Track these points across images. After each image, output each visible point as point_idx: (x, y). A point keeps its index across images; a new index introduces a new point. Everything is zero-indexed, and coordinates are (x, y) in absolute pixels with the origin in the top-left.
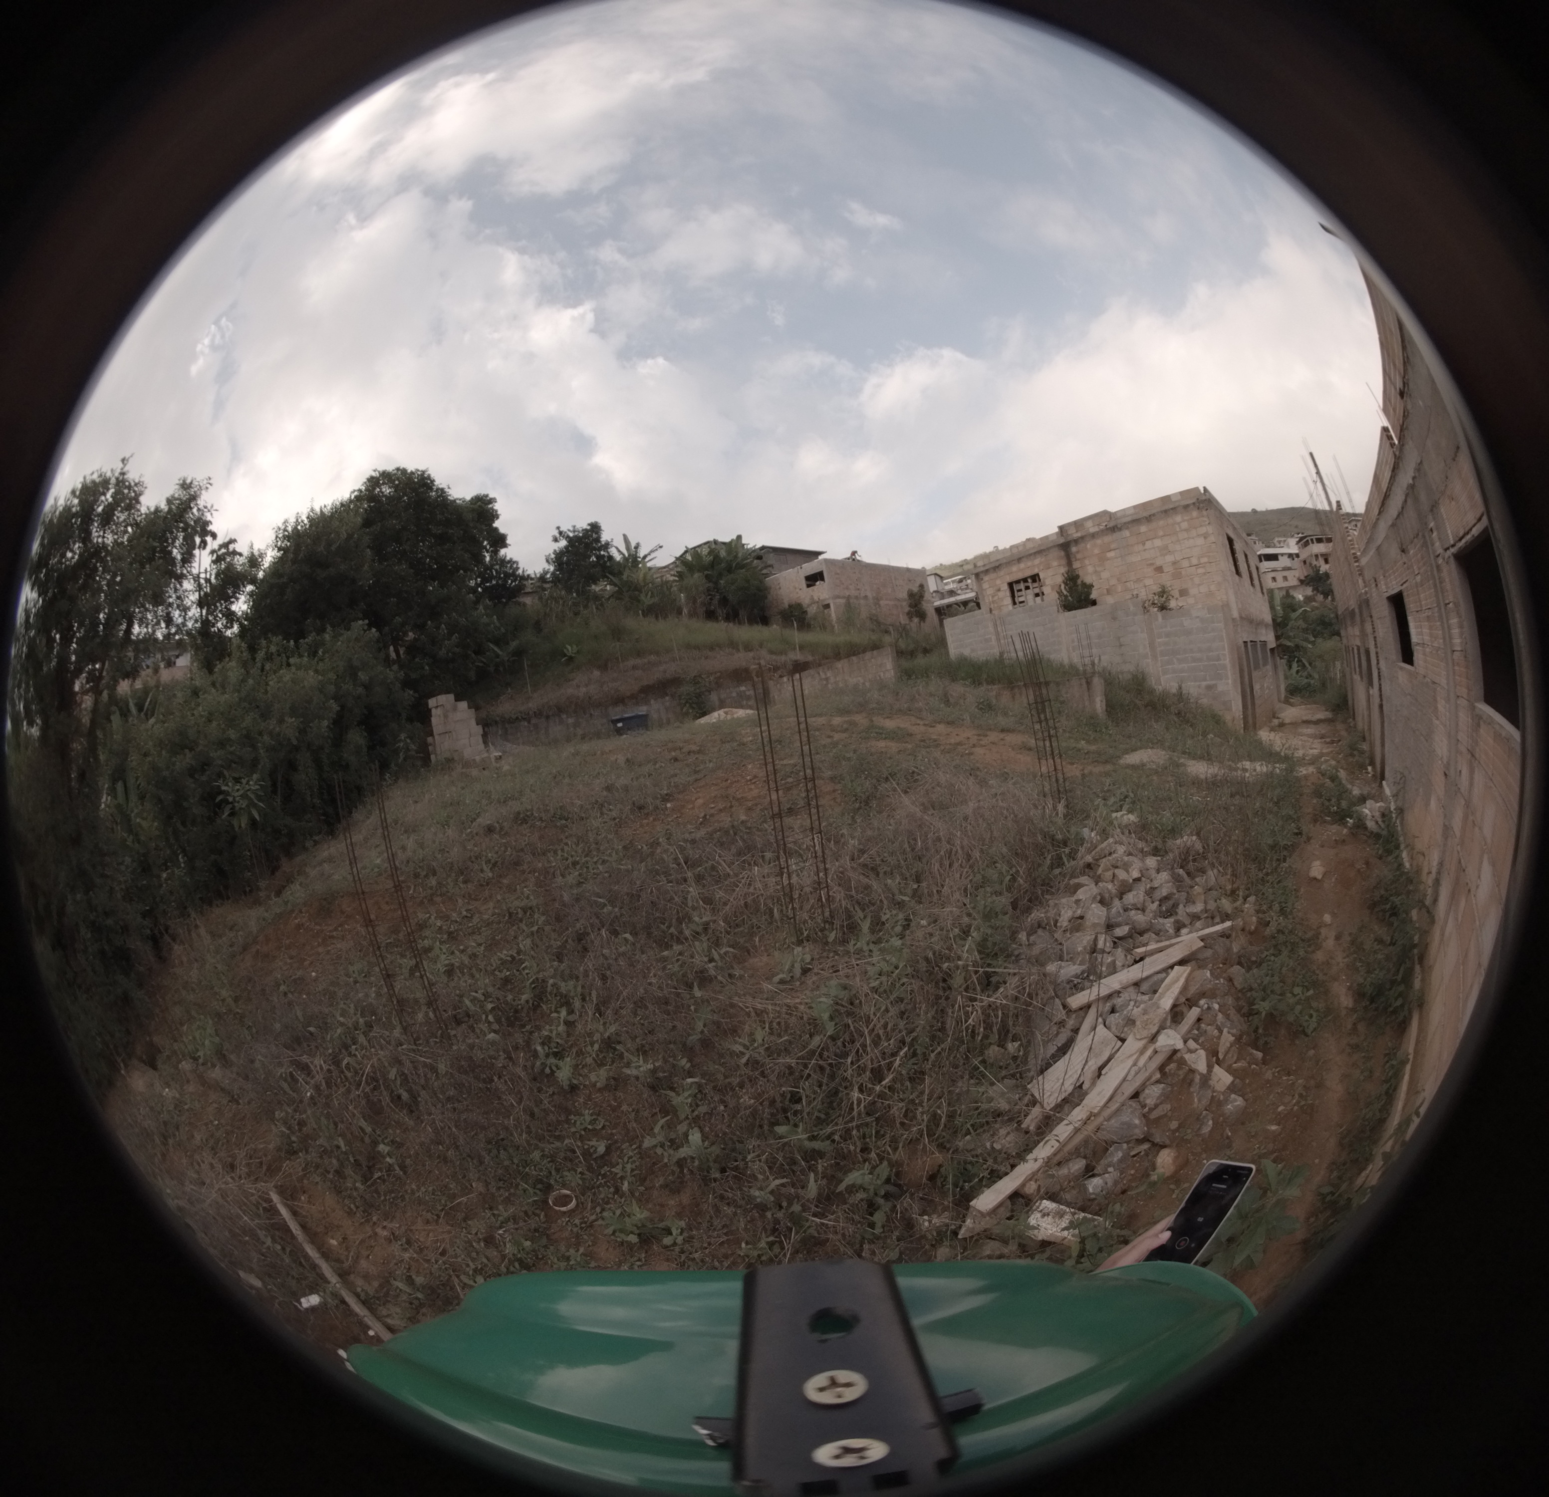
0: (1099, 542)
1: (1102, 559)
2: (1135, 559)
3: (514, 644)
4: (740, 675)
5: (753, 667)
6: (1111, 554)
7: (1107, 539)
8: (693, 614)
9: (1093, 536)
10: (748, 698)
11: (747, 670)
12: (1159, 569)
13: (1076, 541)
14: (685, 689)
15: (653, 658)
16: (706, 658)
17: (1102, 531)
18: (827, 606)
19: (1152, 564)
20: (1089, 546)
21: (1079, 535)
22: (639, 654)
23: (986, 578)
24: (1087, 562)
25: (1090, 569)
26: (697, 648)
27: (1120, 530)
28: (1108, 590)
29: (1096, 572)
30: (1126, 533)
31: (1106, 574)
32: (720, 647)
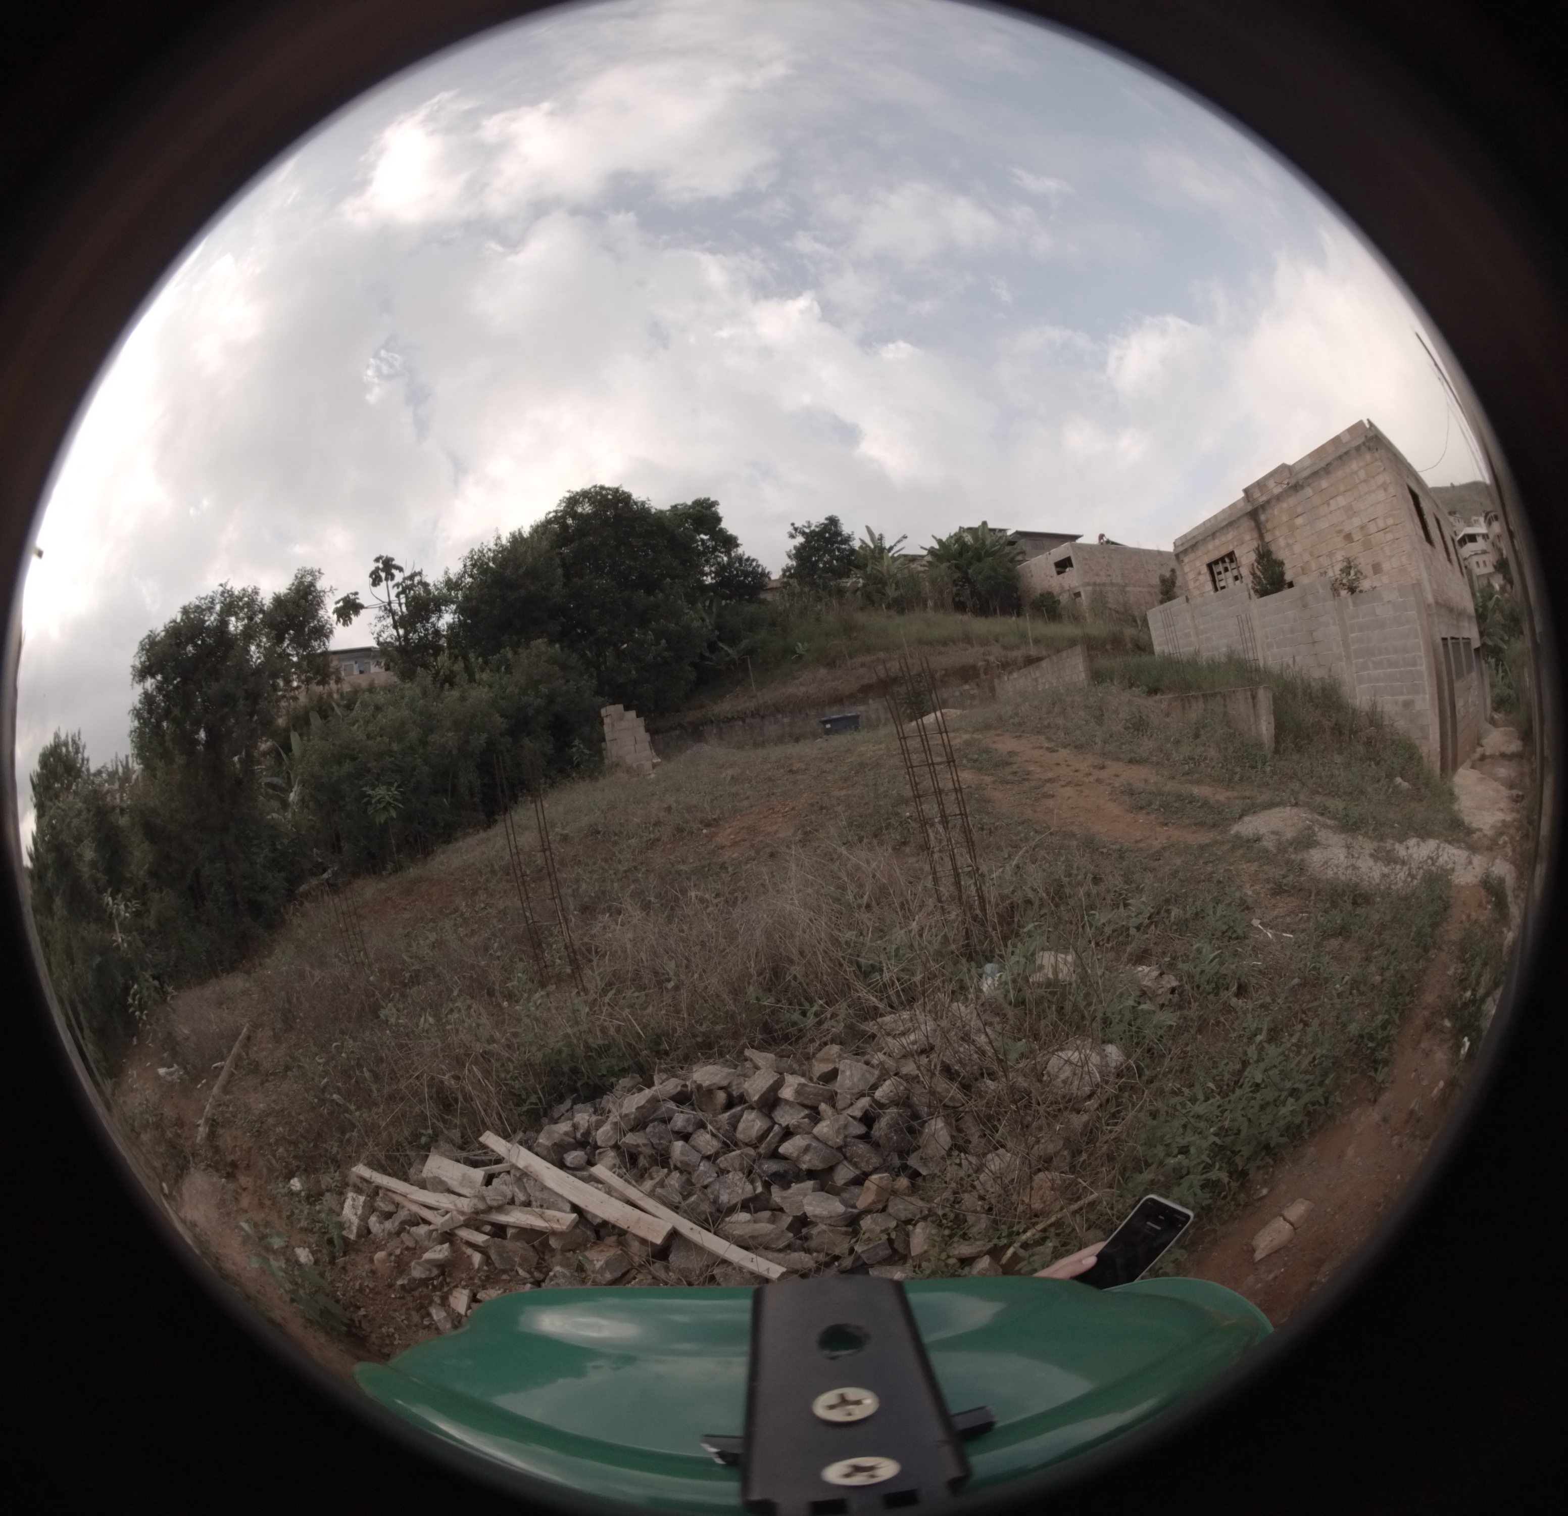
0: (1285, 505)
1: (1292, 529)
2: (1323, 525)
3: (747, 641)
4: (967, 673)
5: (982, 663)
6: (1299, 521)
7: (1292, 501)
8: (938, 606)
9: (1278, 498)
10: (973, 697)
11: (975, 667)
12: (1348, 537)
13: (1264, 507)
14: (906, 688)
15: (881, 654)
16: (937, 654)
17: (1285, 491)
18: (1078, 595)
19: (1341, 531)
20: (1276, 512)
21: (1263, 499)
22: (871, 650)
23: (1187, 559)
24: (1277, 533)
25: (1282, 542)
26: (930, 643)
27: (1302, 487)
28: (1303, 569)
29: (1288, 545)
30: (1308, 491)
31: (1297, 548)
32: (954, 642)
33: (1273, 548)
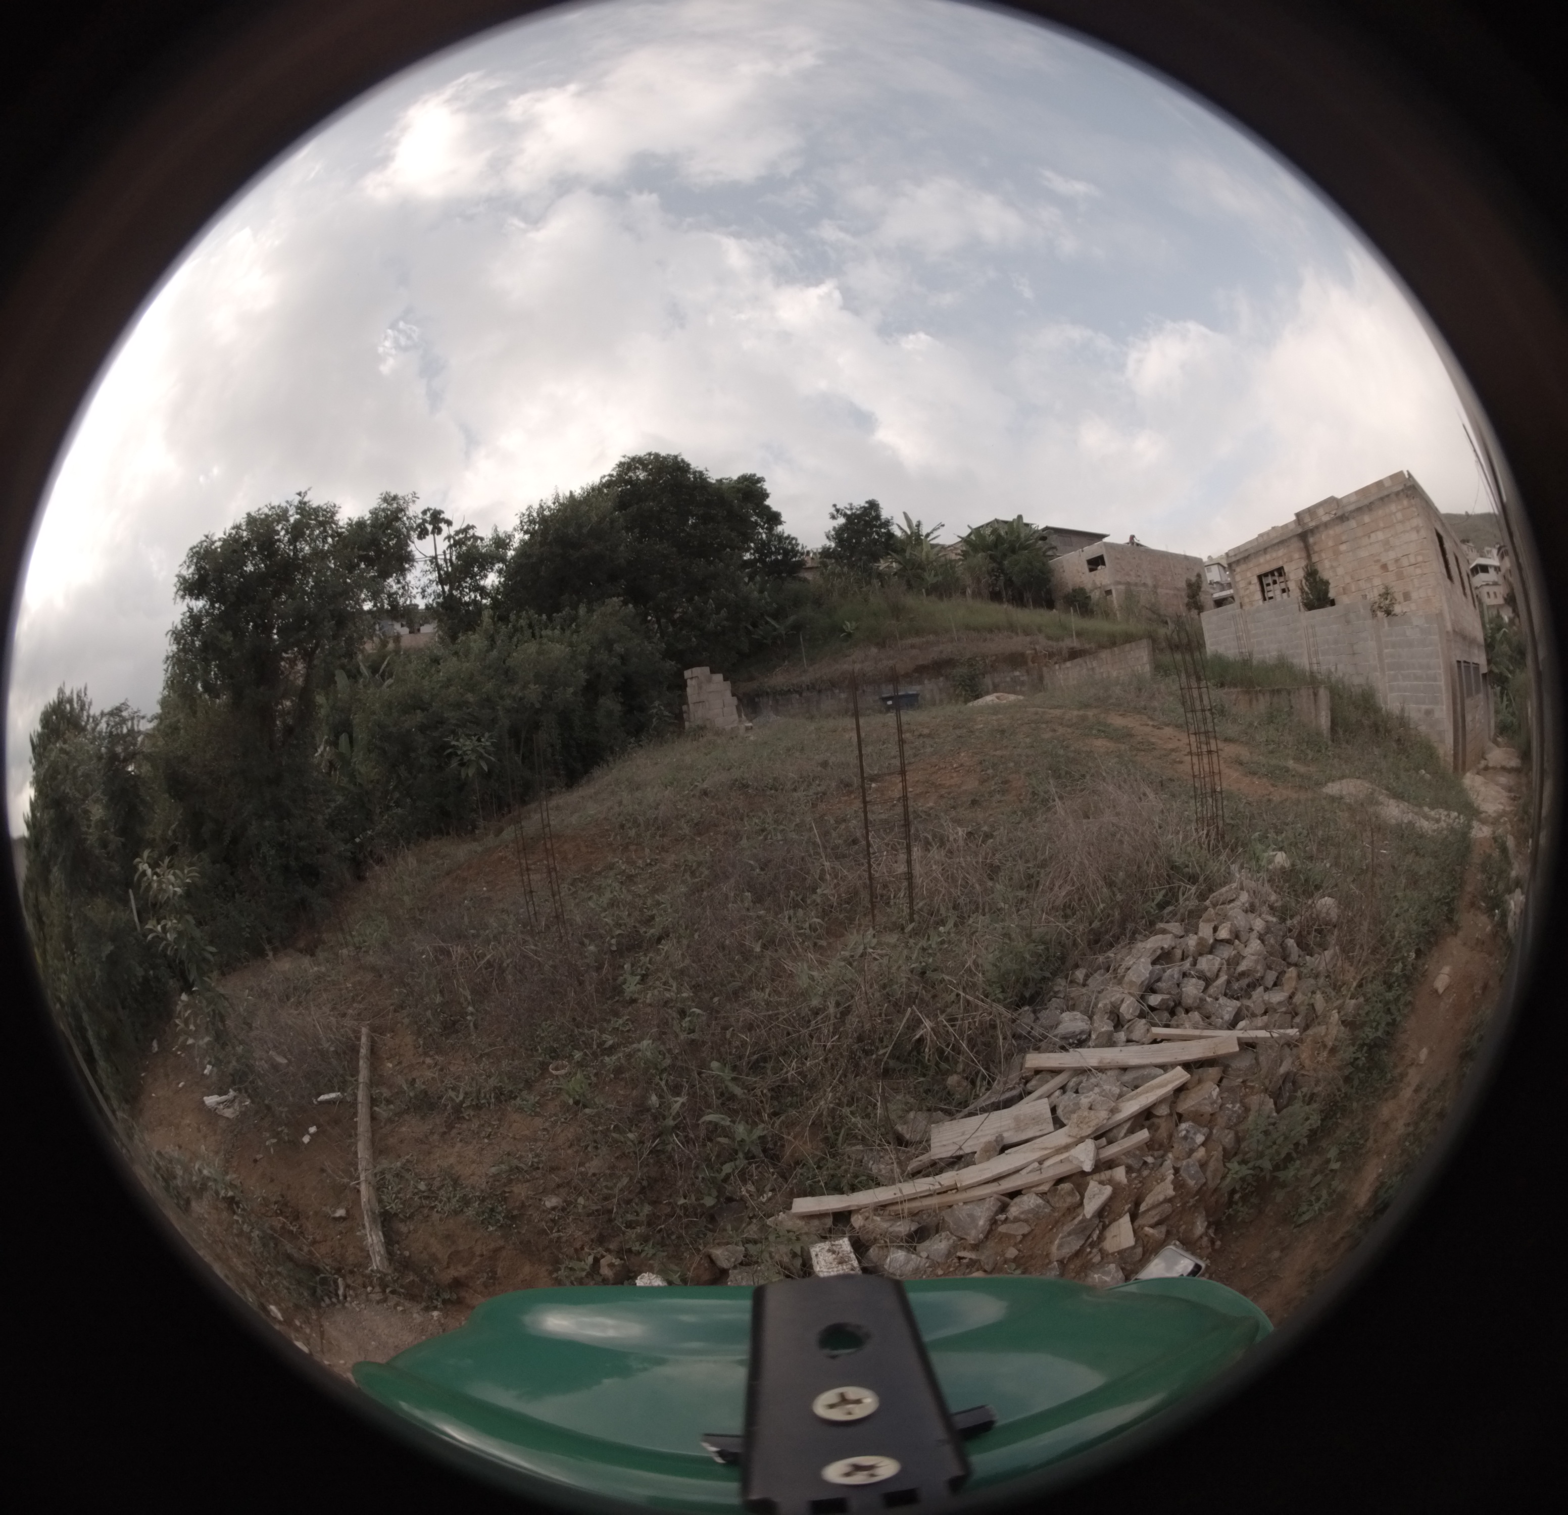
0: (1331, 532)
1: (1337, 553)
2: (1363, 553)
3: (792, 619)
4: (1016, 660)
5: (1028, 652)
6: (1343, 548)
7: (1337, 529)
8: (977, 594)
9: (1326, 525)
10: (1023, 684)
11: (1022, 655)
12: (1385, 567)
13: (1312, 531)
14: (963, 670)
15: (932, 637)
16: (985, 640)
17: (1333, 520)
18: (1109, 592)
19: (1378, 561)
20: (1323, 536)
21: (1314, 524)
22: (918, 632)
23: (1238, 569)
24: (1324, 555)
25: (1327, 564)
26: (976, 629)
27: (1348, 519)
28: (1344, 589)
29: (1332, 567)
30: (1353, 523)
31: (1340, 571)
32: (999, 629)
33: (1319, 567)
